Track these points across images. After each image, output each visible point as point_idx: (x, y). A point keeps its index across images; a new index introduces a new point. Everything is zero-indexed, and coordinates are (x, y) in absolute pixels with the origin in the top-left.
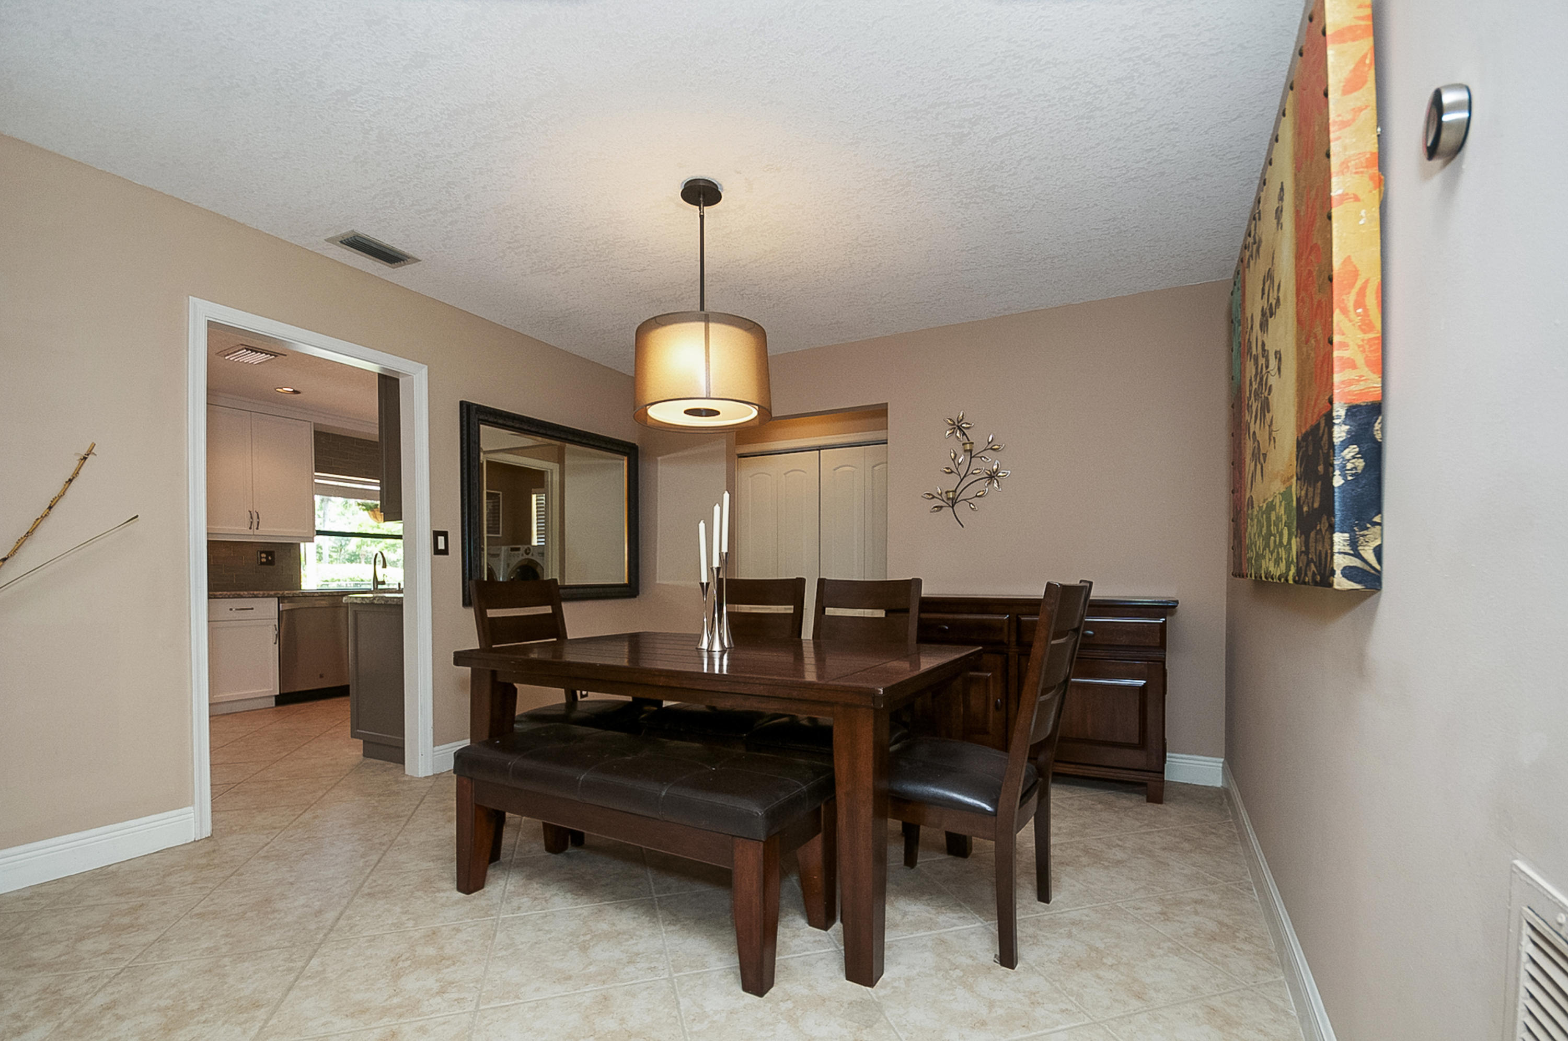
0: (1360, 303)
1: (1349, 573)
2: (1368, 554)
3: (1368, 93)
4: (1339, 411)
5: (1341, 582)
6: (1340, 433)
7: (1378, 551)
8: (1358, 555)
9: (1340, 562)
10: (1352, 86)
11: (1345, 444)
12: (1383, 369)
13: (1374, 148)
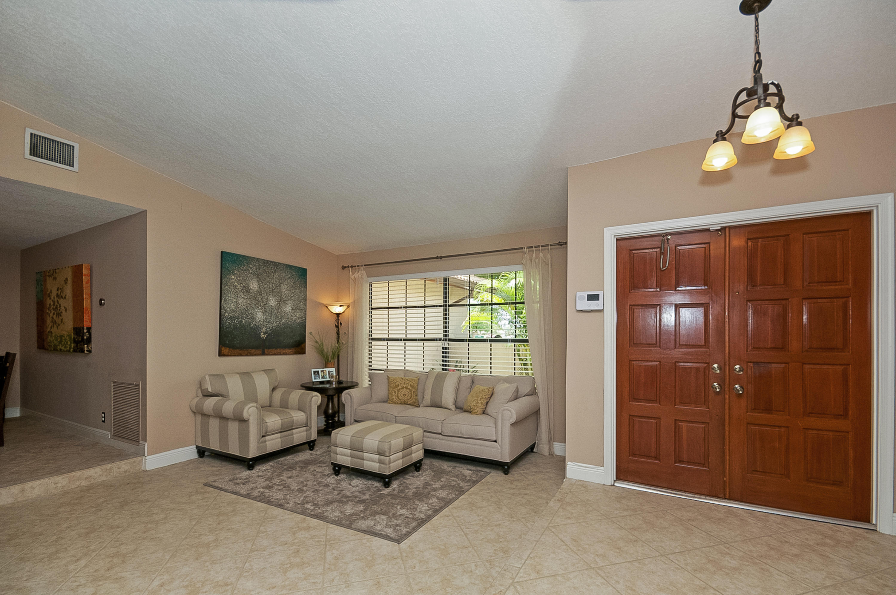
0: (88, 313)
1: (87, 351)
2: (90, 348)
3: (89, 284)
4: (85, 328)
5: (86, 352)
6: (85, 331)
7: (91, 348)
8: (88, 348)
9: (86, 349)
10: (87, 283)
11: (86, 333)
12: (91, 322)
13: (90, 292)
